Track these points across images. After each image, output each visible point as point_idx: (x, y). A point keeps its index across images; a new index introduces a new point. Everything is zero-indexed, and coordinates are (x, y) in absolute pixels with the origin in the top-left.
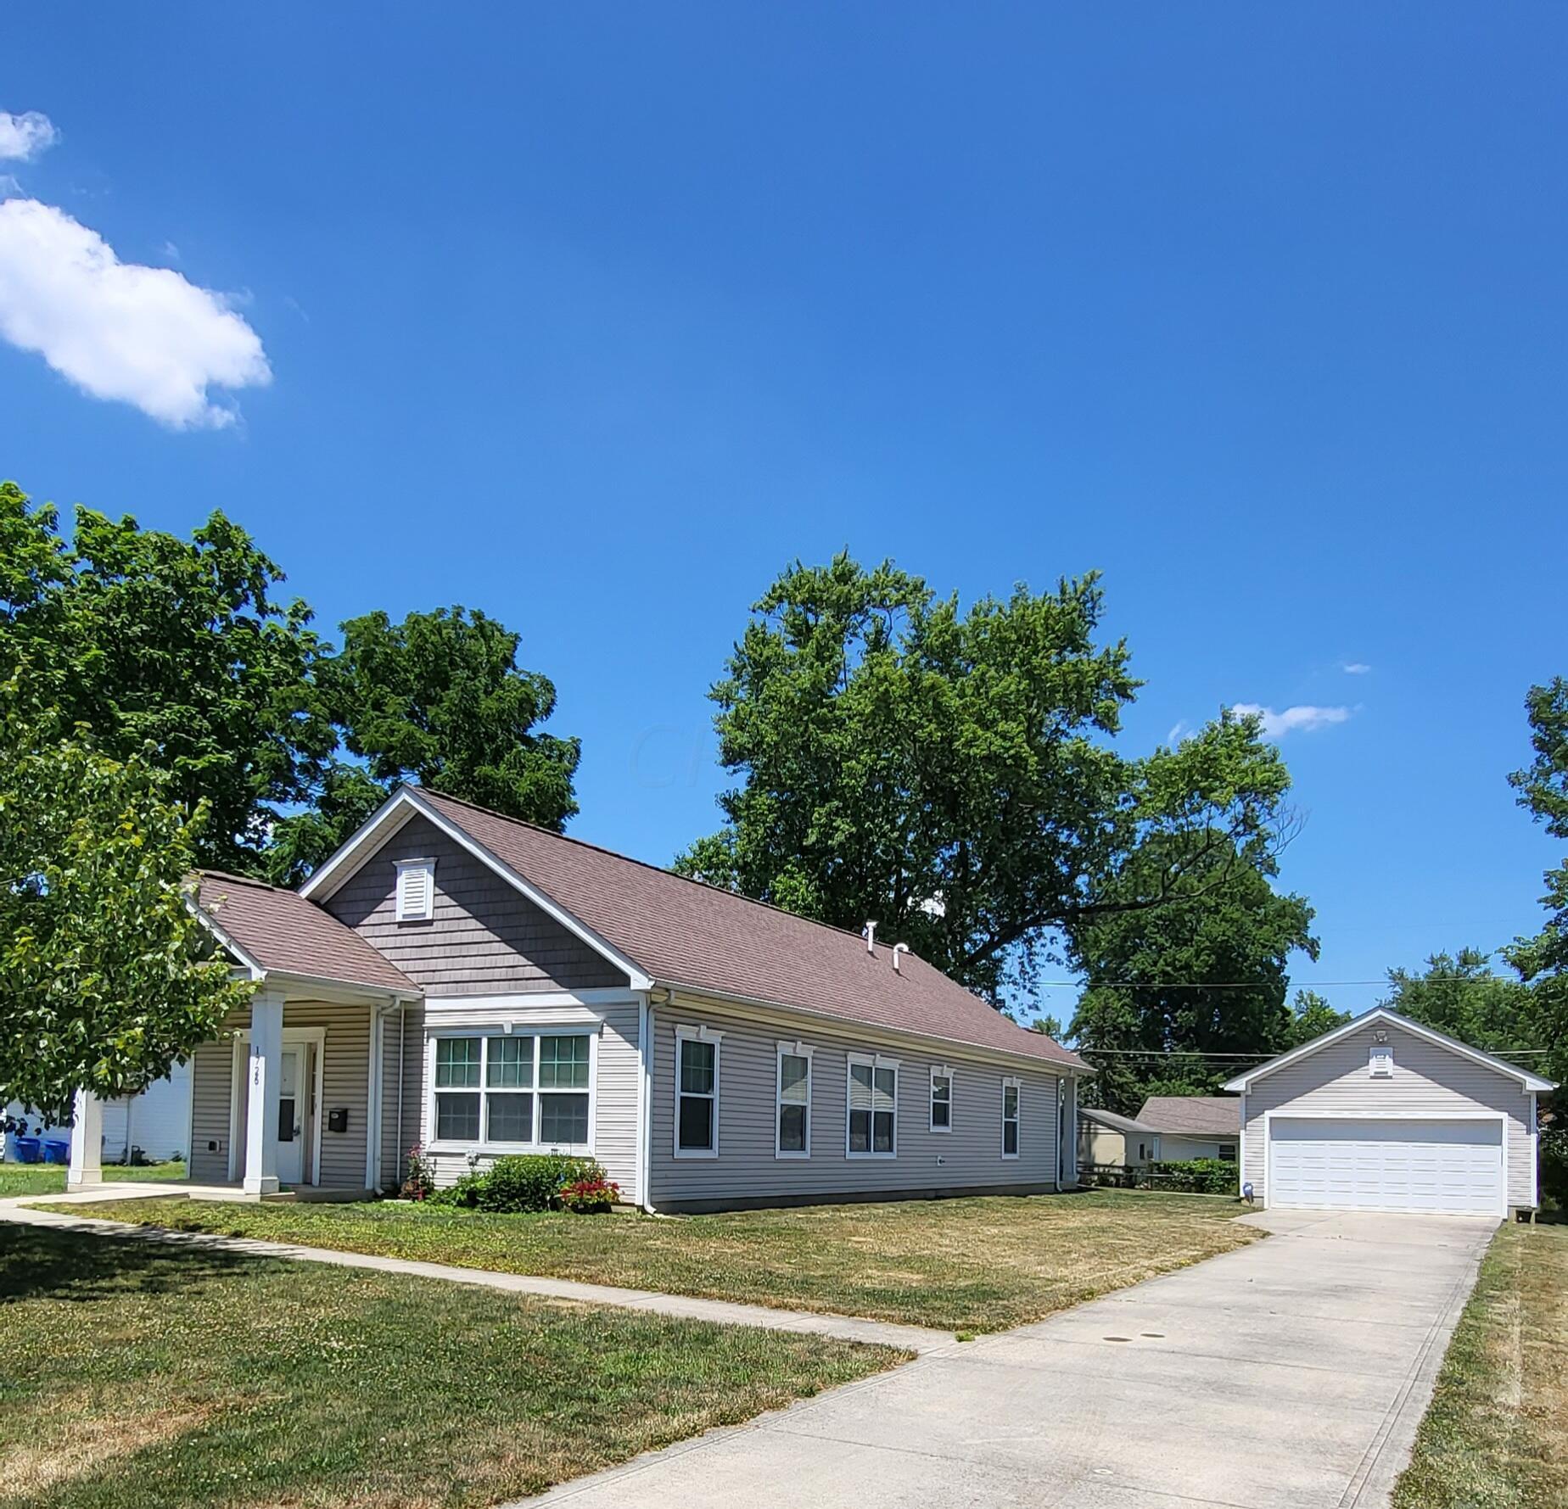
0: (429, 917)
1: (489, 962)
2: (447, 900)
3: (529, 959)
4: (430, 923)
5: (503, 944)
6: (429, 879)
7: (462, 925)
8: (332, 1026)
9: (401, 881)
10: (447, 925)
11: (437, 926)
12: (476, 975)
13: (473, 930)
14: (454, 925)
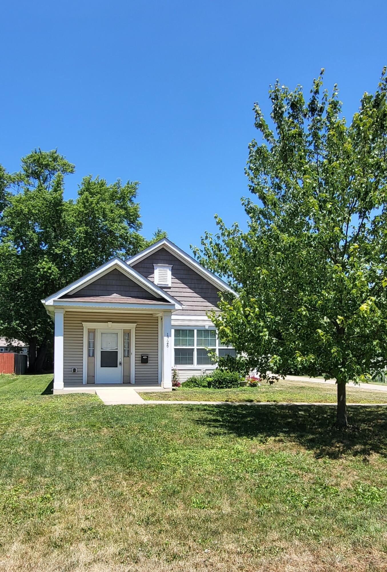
0: (170, 285)
1: (196, 304)
2: (177, 281)
3: (212, 304)
4: (170, 288)
5: (201, 298)
6: (169, 273)
7: (184, 290)
8: (138, 323)
9: (157, 272)
10: (177, 290)
11: (172, 289)
12: (190, 308)
13: (188, 292)
14: (181, 290)
